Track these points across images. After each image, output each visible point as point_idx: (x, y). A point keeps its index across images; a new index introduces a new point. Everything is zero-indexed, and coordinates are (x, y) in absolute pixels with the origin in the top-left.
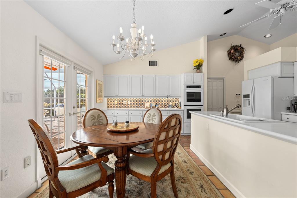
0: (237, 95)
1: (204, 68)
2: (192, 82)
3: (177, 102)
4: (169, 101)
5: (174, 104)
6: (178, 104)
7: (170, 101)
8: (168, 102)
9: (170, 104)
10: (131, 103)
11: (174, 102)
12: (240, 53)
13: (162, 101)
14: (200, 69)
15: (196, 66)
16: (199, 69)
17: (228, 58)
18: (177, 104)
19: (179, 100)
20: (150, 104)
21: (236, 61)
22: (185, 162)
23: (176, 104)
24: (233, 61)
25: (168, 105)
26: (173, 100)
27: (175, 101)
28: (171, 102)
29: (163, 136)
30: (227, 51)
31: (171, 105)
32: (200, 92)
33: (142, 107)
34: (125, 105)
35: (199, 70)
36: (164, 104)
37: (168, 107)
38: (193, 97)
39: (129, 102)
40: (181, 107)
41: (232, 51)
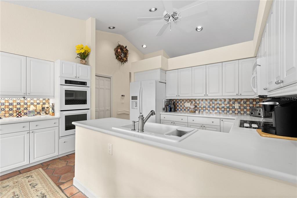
0: (122, 96)
1: (91, 58)
2: (74, 75)
3: (46, 106)
4: (29, 104)
5: (41, 108)
6: (48, 108)
7: (32, 104)
8: (25, 106)
9: (32, 108)
11: (40, 106)
12: (125, 55)
13: (11, 104)
15: (80, 54)
16: (84, 59)
17: (115, 57)
18: (46, 109)
19: (51, 101)
21: (122, 62)
23: (43, 108)
24: (120, 61)
25: (25, 111)
26: (38, 101)
27: (41, 103)
28: (34, 105)
30: (114, 49)
31: (32, 111)
32: (86, 91)
36: (15, 109)
37: (26, 114)
40: (54, 112)
41: (119, 50)
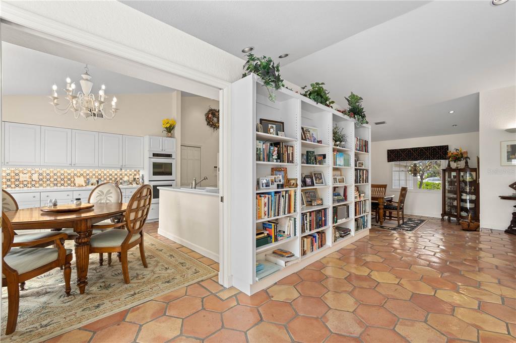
0: (215, 167)
1: (177, 131)
3: (137, 177)
4: (123, 175)
5: (132, 179)
6: (138, 179)
7: (126, 175)
8: (121, 177)
9: (126, 179)
10: (41, 177)
11: (132, 176)
13: (111, 175)
14: (172, 132)
15: (166, 128)
16: (170, 132)
17: (206, 123)
19: (141, 173)
20: (85, 179)
21: (214, 128)
22: (153, 245)
23: (135, 179)
24: (211, 127)
25: (121, 181)
26: (130, 173)
29: (135, 206)
30: (205, 114)
31: (126, 181)
32: (172, 163)
33: (69, 185)
34: (25, 183)
35: (170, 134)
36: (113, 179)
37: (121, 183)
38: (161, 170)
39: (35, 177)
41: (210, 116)
